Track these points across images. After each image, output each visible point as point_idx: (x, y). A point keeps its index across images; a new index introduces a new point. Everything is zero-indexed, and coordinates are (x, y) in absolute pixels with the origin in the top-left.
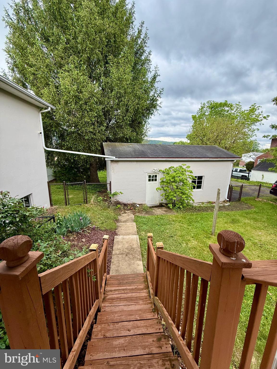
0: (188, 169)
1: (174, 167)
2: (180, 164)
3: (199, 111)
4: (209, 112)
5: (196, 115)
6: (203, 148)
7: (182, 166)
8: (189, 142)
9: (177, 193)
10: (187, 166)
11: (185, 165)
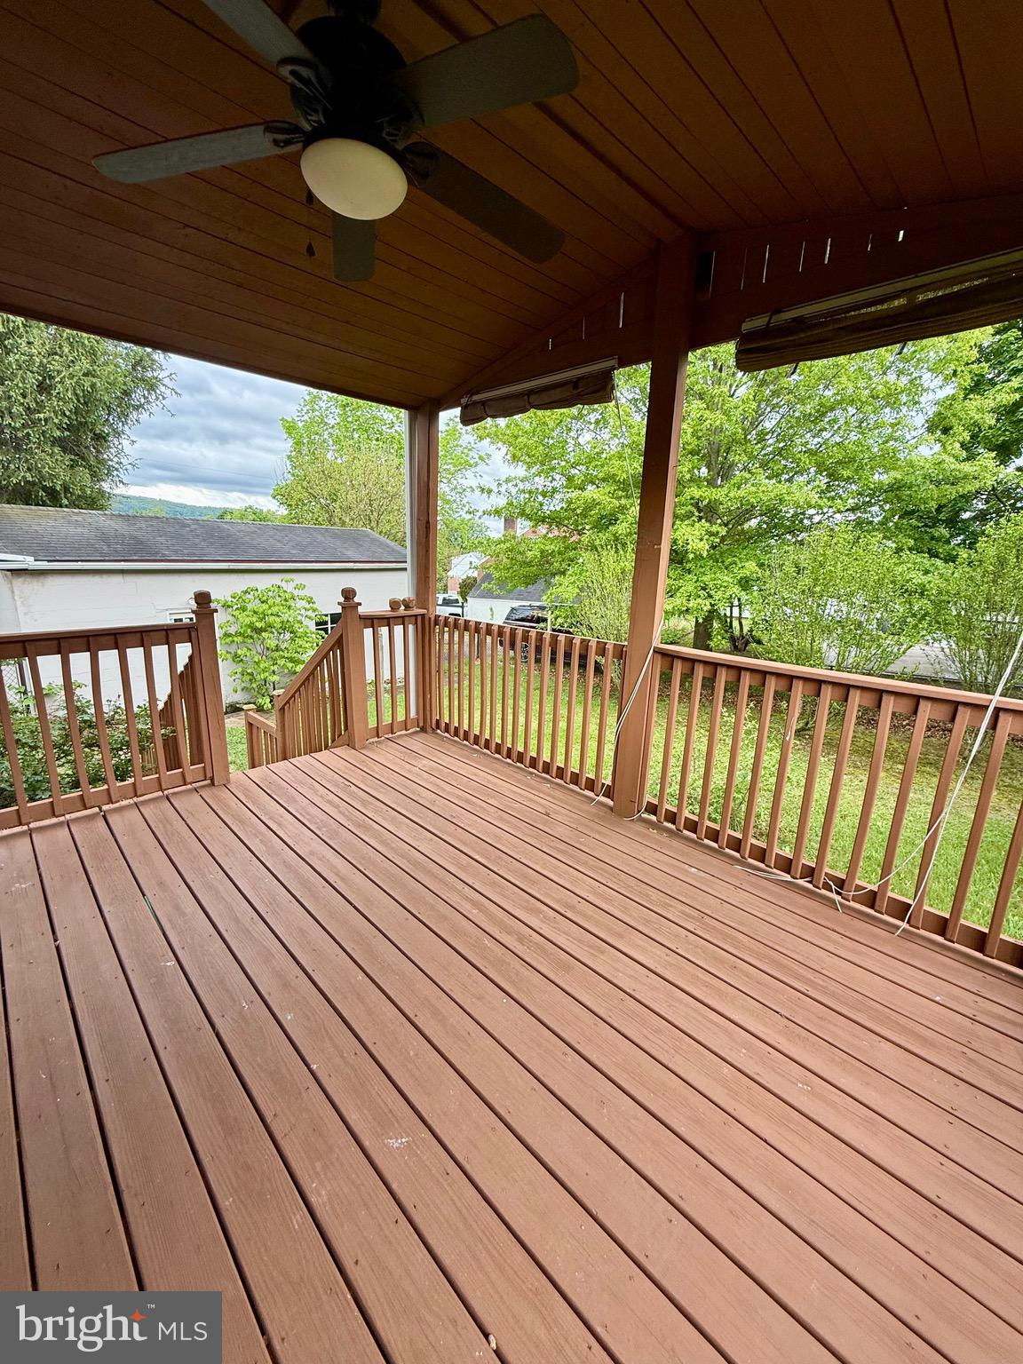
0: (302, 593)
1: (257, 590)
2: (276, 579)
3: (305, 409)
4: (336, 417)
5: (297, 419)
6: (335, 535)
7: (283, 584)
8: (283, 511)
9: (279, 662)
10: (295, 583)
11: (289, 584)
